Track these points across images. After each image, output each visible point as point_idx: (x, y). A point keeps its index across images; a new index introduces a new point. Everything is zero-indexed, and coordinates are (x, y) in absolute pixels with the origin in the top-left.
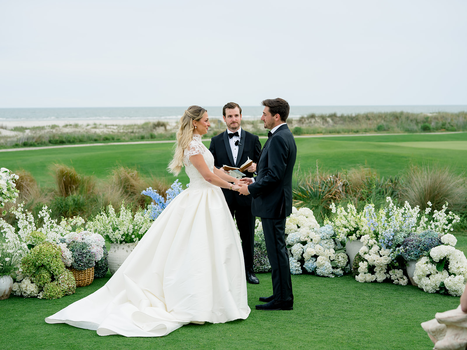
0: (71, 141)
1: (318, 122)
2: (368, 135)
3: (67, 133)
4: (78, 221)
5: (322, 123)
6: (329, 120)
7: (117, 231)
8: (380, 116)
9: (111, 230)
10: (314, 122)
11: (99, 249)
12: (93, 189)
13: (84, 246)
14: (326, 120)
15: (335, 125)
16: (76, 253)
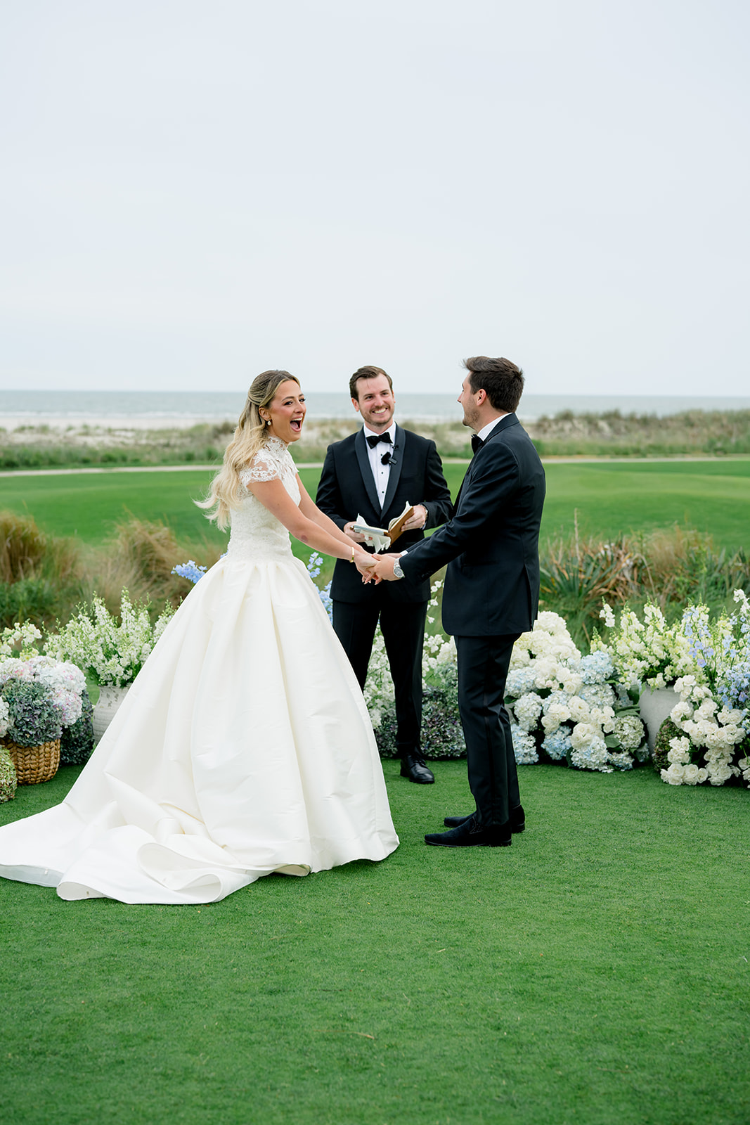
0: (31, 461)
1: (579, 430)
2: (689, 459)
3: (23, 445)
4: (27, 634)
5: (586, 431)
6: (603, 424)
7: (114, 659)
8: (716, 418)
9: (101, 656)
10: (571, 430)
11: (72, 698)
12: (73, 566)
13: (37, 691)
14: (596, 425)
15: (616, 437)
16: (17, 707)
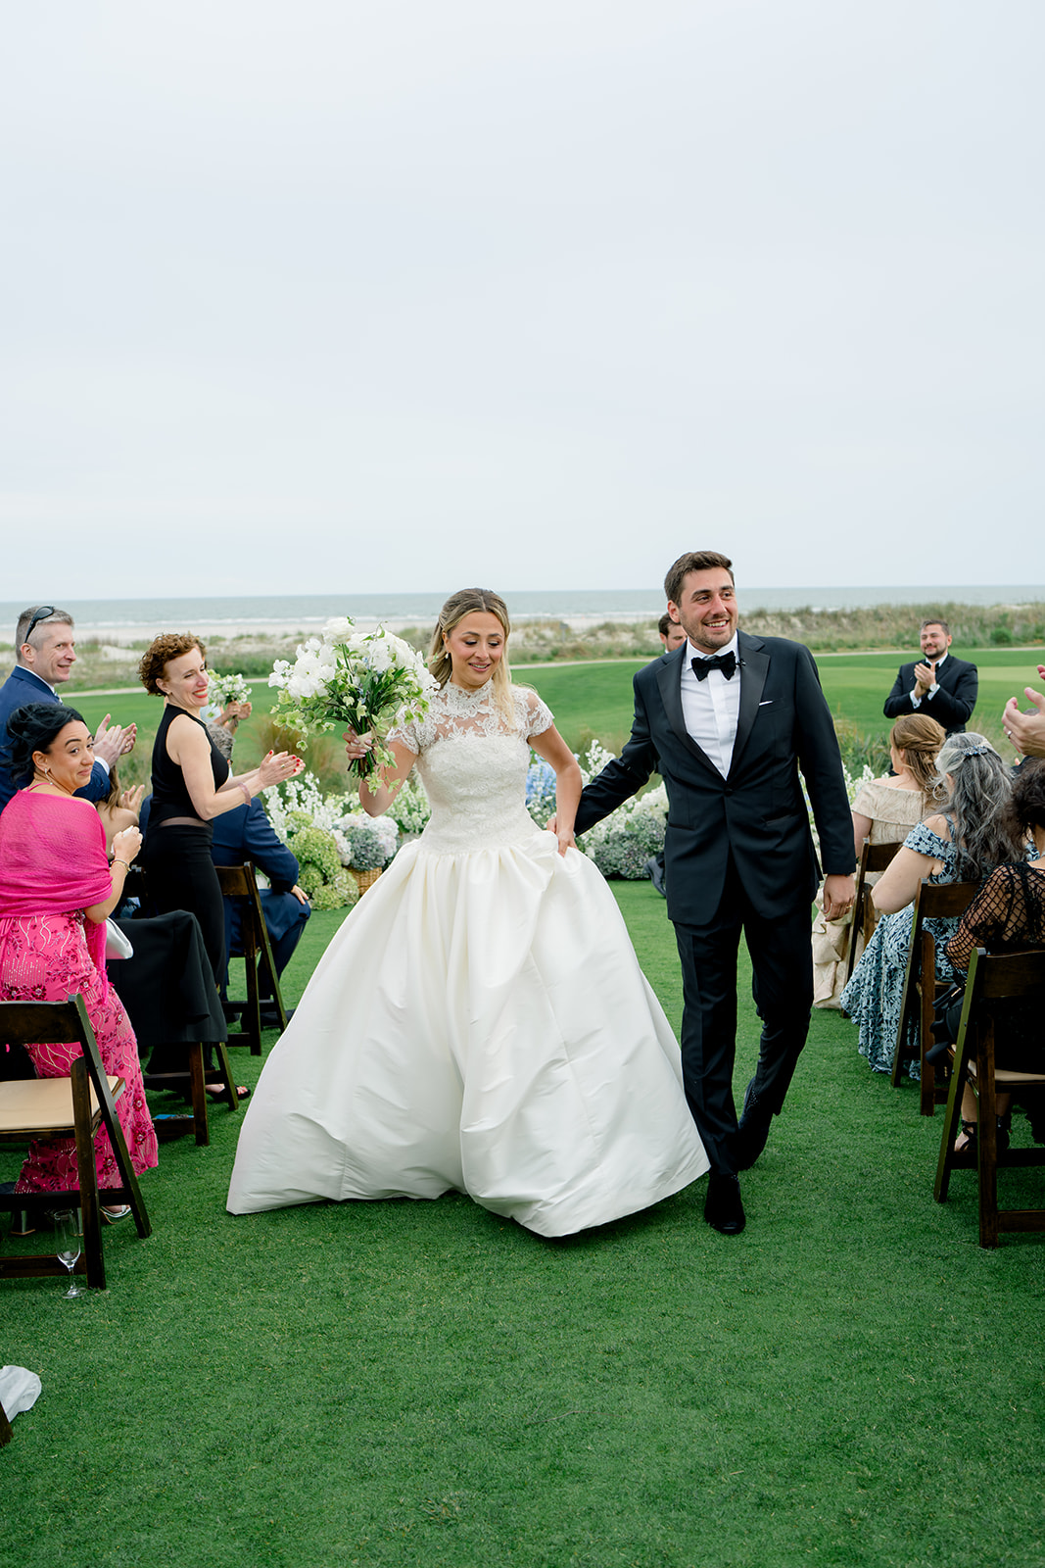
0: (259, 669)
1: (772, 626)
2: (877, 652)
3: (250, 654)
5: (779, 627)
6: (795, 621)
10: (764, 626)
14: (789, 621)
15: (809, 632)
16: (356, 845)
